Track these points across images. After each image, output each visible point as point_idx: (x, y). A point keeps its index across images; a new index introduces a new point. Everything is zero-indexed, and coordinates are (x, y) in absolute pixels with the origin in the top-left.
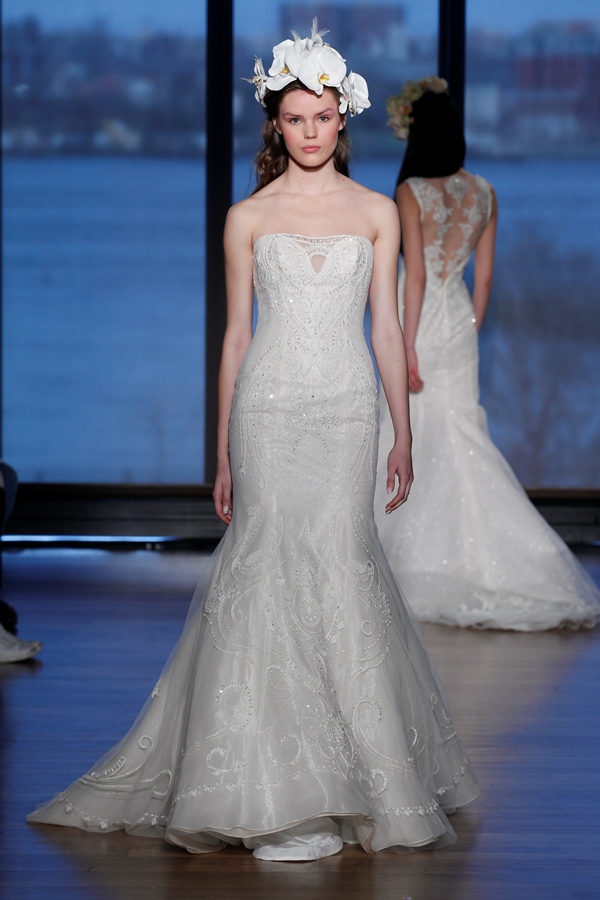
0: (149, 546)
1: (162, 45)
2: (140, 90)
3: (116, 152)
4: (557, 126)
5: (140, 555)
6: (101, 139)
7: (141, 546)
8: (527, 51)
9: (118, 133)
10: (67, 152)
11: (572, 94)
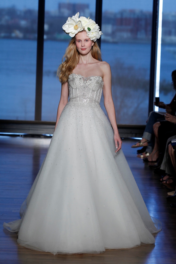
0: (20, 136)
1: (29, 12)
2: (23, 23)
3: (17, 38)
4: (126, 35)
5: (18, 138)
6: (13, 35)
7: (18, 136)
8: (119, 16)
9: (18, 33)
10: (5, 38)
11: (129, 27)
